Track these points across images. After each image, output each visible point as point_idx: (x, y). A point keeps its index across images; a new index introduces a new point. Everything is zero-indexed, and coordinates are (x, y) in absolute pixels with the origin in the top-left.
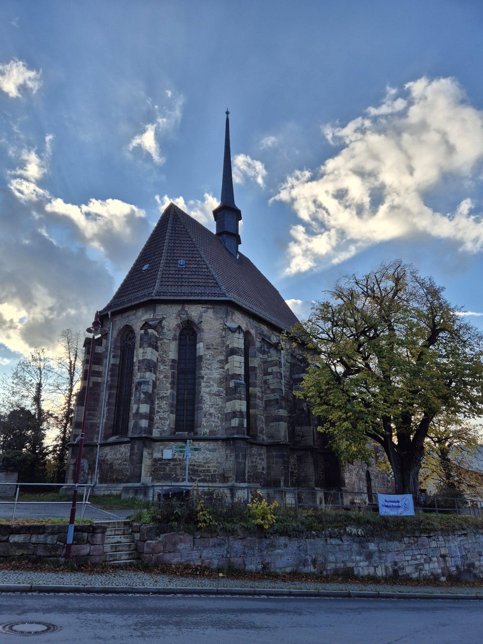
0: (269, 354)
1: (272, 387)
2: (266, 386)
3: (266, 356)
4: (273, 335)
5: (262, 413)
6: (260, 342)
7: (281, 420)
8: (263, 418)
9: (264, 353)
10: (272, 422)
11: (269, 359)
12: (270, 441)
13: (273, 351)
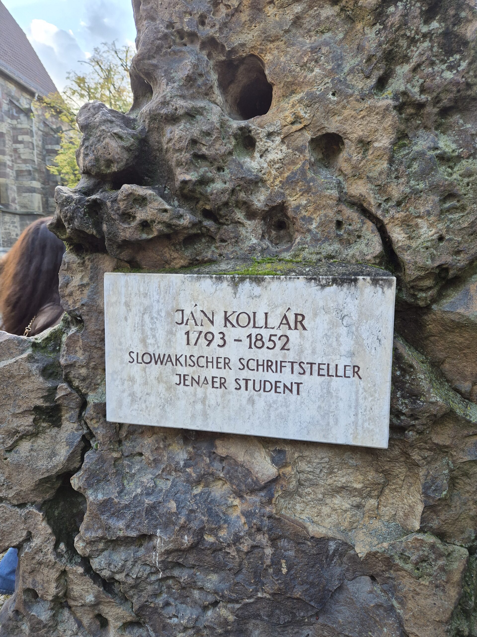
0: (19, 120)
1: (23, 157)
2: (17, 155)
3: (15, 122)
4: (22, 97)
5: (13, 182)
6: (8, 104)
7: (34, 192)
8: (15, 188)
9: (12, 117)
10: (25, 192)
11: (19, 126)
12: (23, 210)
13: (22, 117)
